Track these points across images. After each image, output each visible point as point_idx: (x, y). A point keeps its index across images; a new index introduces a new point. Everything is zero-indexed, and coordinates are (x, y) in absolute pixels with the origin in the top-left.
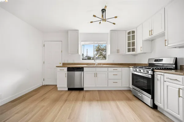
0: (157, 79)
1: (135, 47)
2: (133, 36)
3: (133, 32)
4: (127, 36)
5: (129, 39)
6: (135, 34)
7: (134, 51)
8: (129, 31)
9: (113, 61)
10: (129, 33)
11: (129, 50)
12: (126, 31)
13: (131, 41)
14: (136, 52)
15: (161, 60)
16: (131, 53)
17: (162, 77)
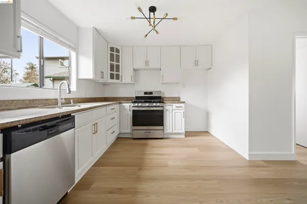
0: (167, 110)
1: (120, 73)
2: (118, 57)
3: (118, 51)
4: (109, 52)
6: (120, 54)
7: (119, 79)
8: (112, 46)
10: (112, 49)
11: (112, 77)
12: (107, 42)
13: (115, 63)
14: (121, 81)
15: (151, 93)
16: (115, 81)
17: (171, 107)
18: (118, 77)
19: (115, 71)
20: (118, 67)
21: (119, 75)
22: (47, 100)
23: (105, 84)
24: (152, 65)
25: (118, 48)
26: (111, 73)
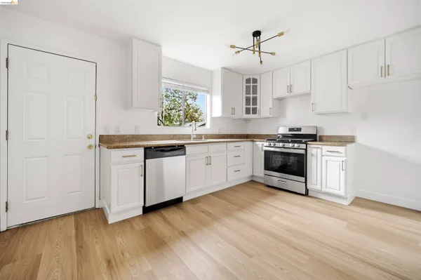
0: (312, 155)
1: (258, 106)
2: (255, 88)
3: (255, 81)
4: (245, 85)
5: (248, 92)
6: (258, 84)
7: (256, 113)
8: (247, 77)
9: (219, 130)
10: (248, 81)
11: (248, 111)
12: (243, 75)
13: (251, 96)
14: (260, 114)
15: (299, 129)
16: (251, 116)
17: (319, 151)
18: (255, 111)
19: (251, 105)
20: (255, 99)
21: (256, 108)
22: (184, 135)
23: (247, 120)
24: (296, 91)
25: (255, 77)
26: (246, 108)
